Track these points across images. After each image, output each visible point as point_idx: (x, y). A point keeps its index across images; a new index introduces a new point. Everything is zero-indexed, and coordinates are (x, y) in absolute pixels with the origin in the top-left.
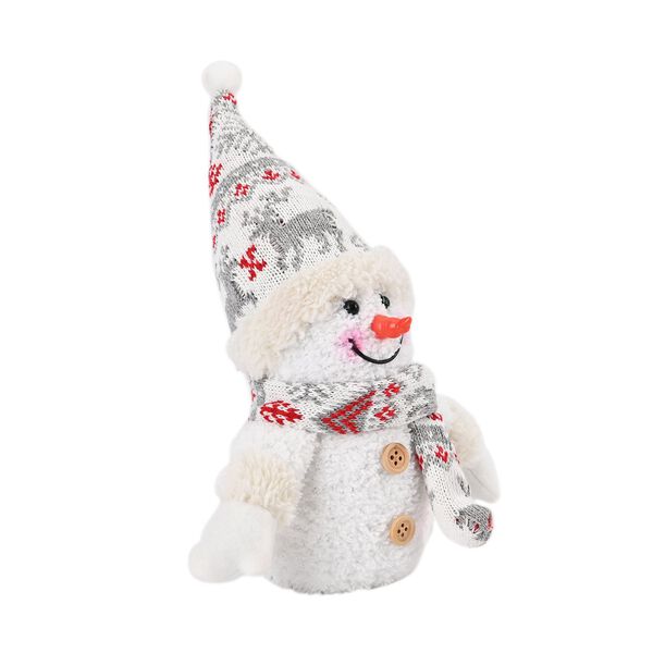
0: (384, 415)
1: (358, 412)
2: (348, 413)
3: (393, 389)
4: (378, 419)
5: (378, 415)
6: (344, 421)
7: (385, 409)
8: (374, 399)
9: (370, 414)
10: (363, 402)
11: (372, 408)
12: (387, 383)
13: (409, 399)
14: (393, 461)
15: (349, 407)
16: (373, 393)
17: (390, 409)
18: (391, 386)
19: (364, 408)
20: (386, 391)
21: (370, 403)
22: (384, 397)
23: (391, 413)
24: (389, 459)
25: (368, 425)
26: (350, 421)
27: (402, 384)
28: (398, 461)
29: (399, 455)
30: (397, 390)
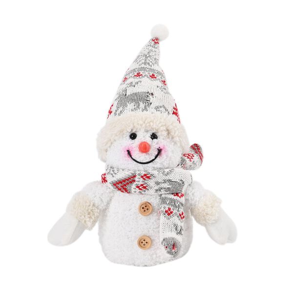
0: (141, 187)
1: (128, 184)
2: (124, 183)
3: (146, 177)
4: (137, 189)
5: (138, 187)
6: (121, 186)
7: (142, 185)
8: (136, 179)
9: (134, 186)
10: (131, 180)
11: (135, 183)
12: (143, 173)
13: (157, 183)
14: (143, 210)
15: (124, 181)
16: (135, 176)
17: (145, 185)
18: (145, 175)
19: (131, 182)
20: (142, 177)
21: (134, 181)
22: (142, 179)
23: (145, 188)
24: (141, 208)
25: (133, 190)
26: (124, 187)
27: (152, 175)
28: (146, 210)
29: (147, 208)
30: (148, 178)
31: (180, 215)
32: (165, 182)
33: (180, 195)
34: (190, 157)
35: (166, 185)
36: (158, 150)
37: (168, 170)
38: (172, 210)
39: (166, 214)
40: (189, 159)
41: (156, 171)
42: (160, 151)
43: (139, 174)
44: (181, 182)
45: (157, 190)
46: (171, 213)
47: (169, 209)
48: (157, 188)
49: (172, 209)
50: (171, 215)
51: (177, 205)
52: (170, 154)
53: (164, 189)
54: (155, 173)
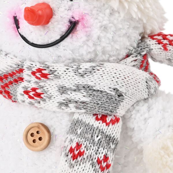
0: (31, 94)
1: (11, 83)
2: (5, 81)
3: (41, 74)
4: (26, 96)
5: (26, 92)
6: (2, 87)
7: (34, 90)
8: (25, 76)
9: (20, 89)
10: (16, 76)
11: (23, 84)
13: (63, 90)
14: (32, 138)
16: (21, 71)
17: (39, 91)
18: (39, 70)
19: (16, 81)
20: (34, 73)
21: (22, 79)
22: (33, 79)
23: (38, 95)
24: (29, 135)
25: (20, 98)
26: (7, 89)
27: (52, 72)
28: (37, 140)
29: (39, 136)
30: (45, 76)
31: (99, 162)
32: (78, 89)
33: (108, 119)
34: (165, 42)
35: (80, 96)
36: (71, 22)
37: (88, 65)
38: (83, 149)
39: (70, 156)
40: (160, 46)
41: (62, 65)
42: (73, 25)
43: (29, 68)
44: (113, 93)
45: (61, 104)
46: (81, 154)
47: (78, 146)
48: (61, 98)
49: (83, 147)
50: (79, 159)
51: (96, 139)
52: (96, 32)
53: (75, 104)
54: (60, 68)
